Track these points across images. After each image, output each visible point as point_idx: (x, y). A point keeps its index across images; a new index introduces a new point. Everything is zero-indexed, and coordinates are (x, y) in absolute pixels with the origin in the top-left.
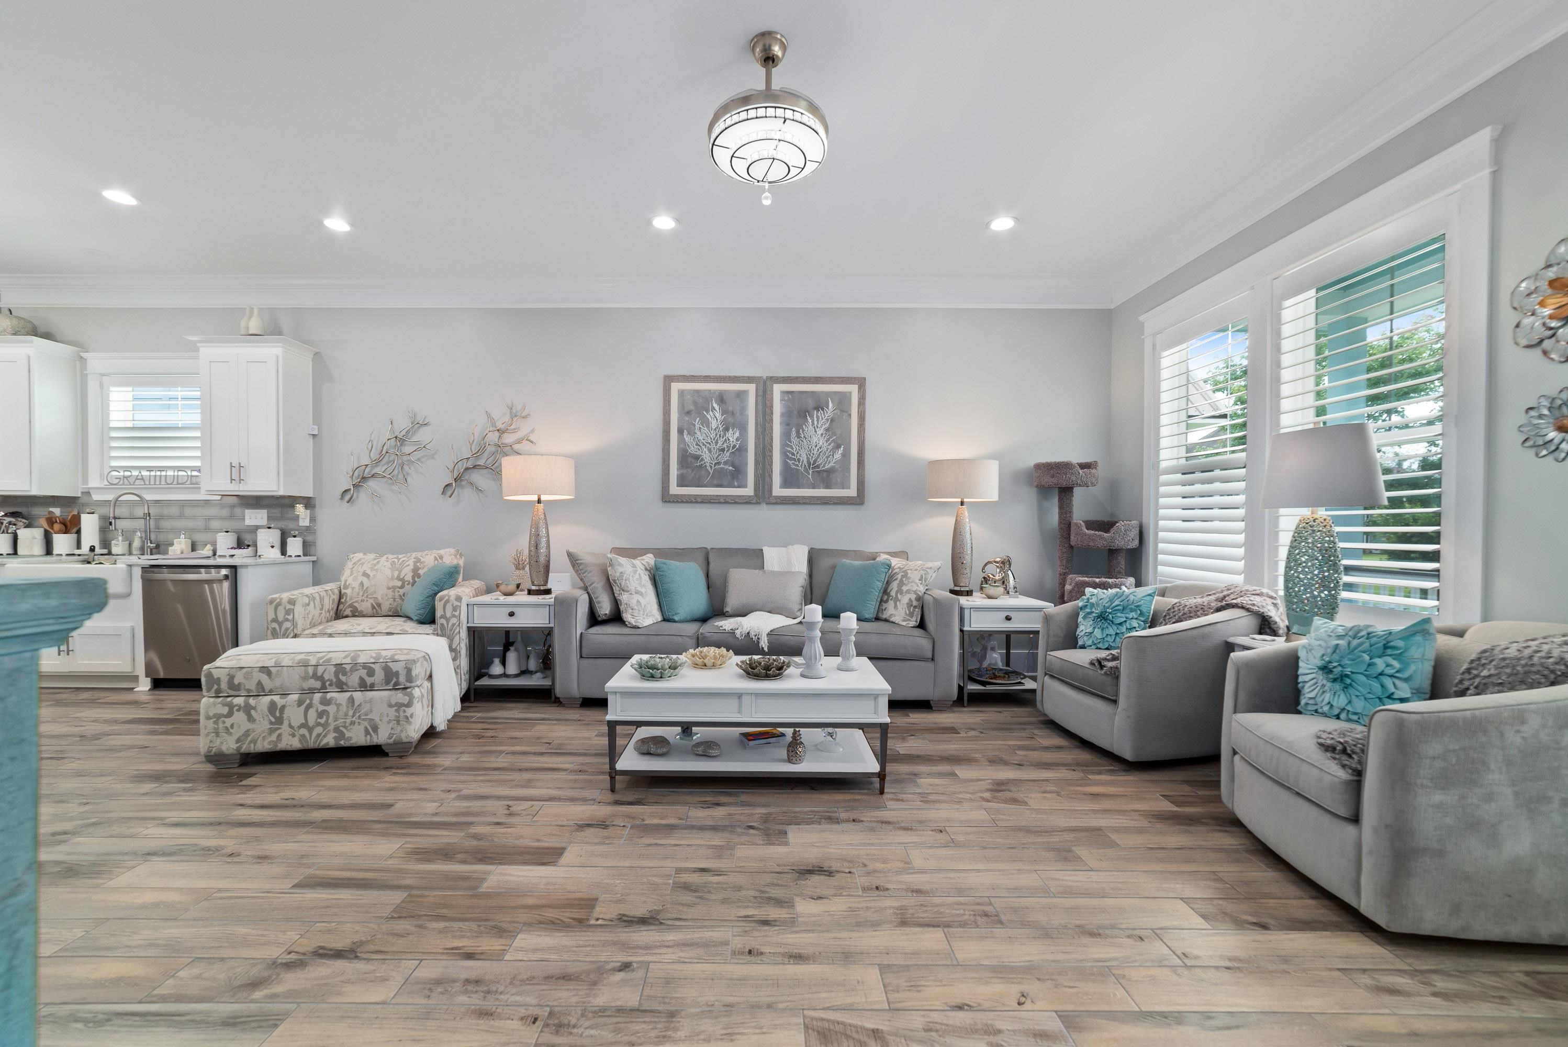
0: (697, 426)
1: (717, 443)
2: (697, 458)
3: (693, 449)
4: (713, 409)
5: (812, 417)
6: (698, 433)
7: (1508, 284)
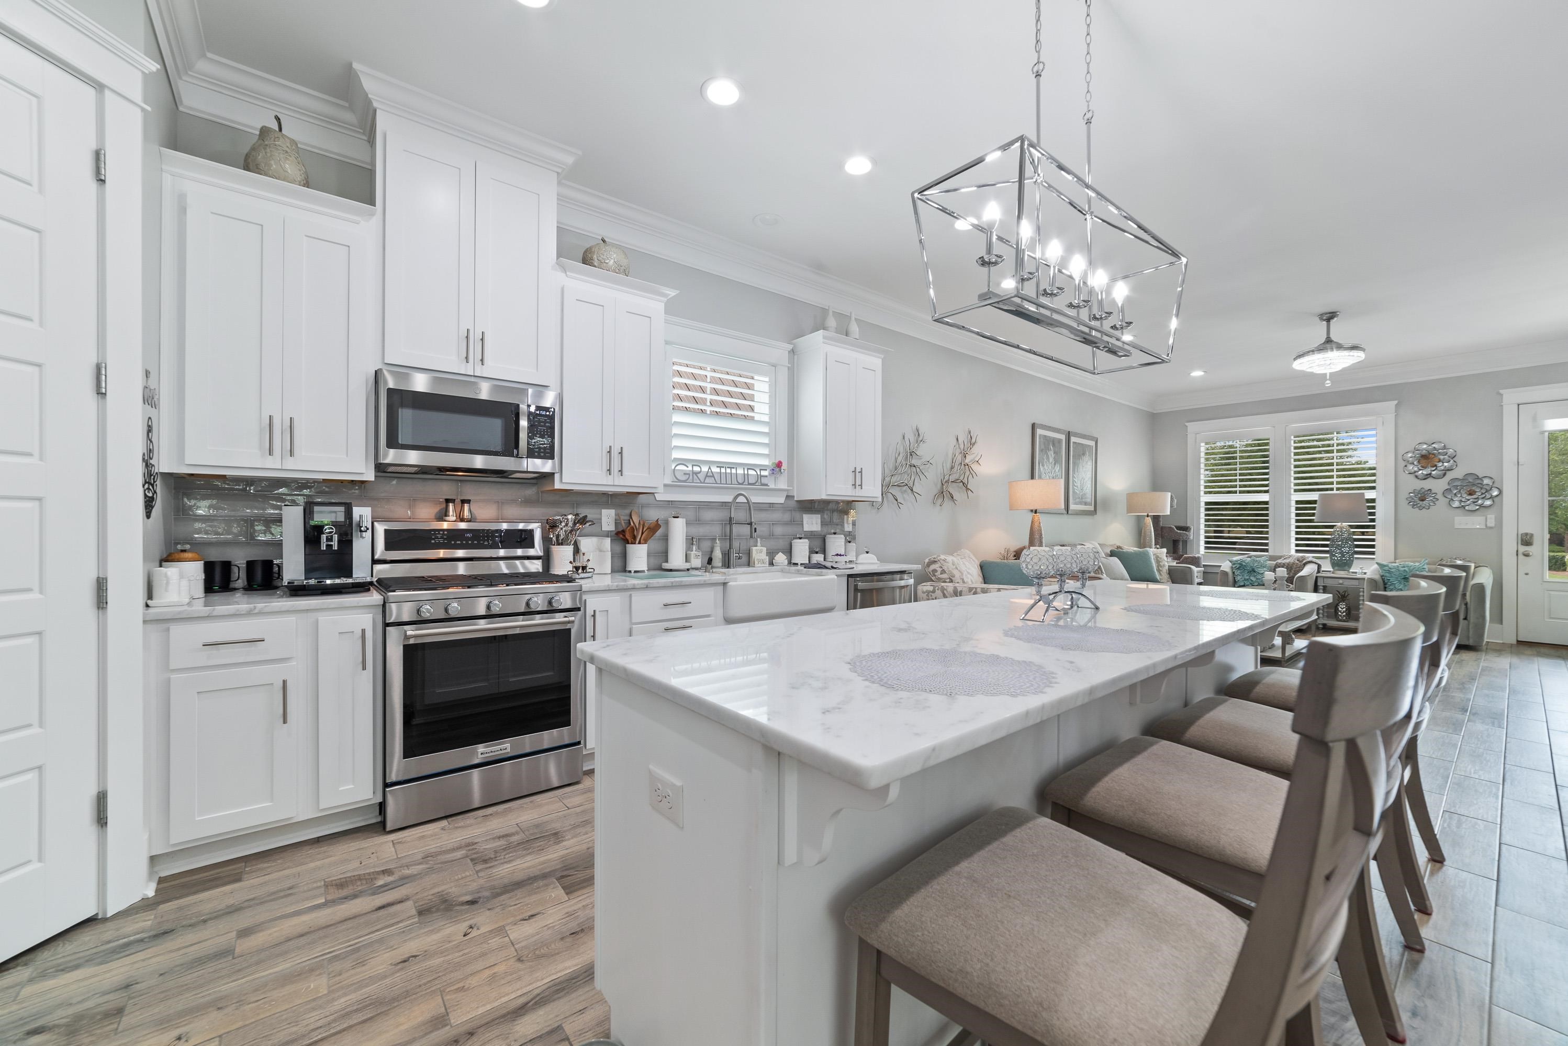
0: (1045, 460)
1: (1052, 473)
4: (1051, 449)
5: (1081, 459)
7: (1401, 452)
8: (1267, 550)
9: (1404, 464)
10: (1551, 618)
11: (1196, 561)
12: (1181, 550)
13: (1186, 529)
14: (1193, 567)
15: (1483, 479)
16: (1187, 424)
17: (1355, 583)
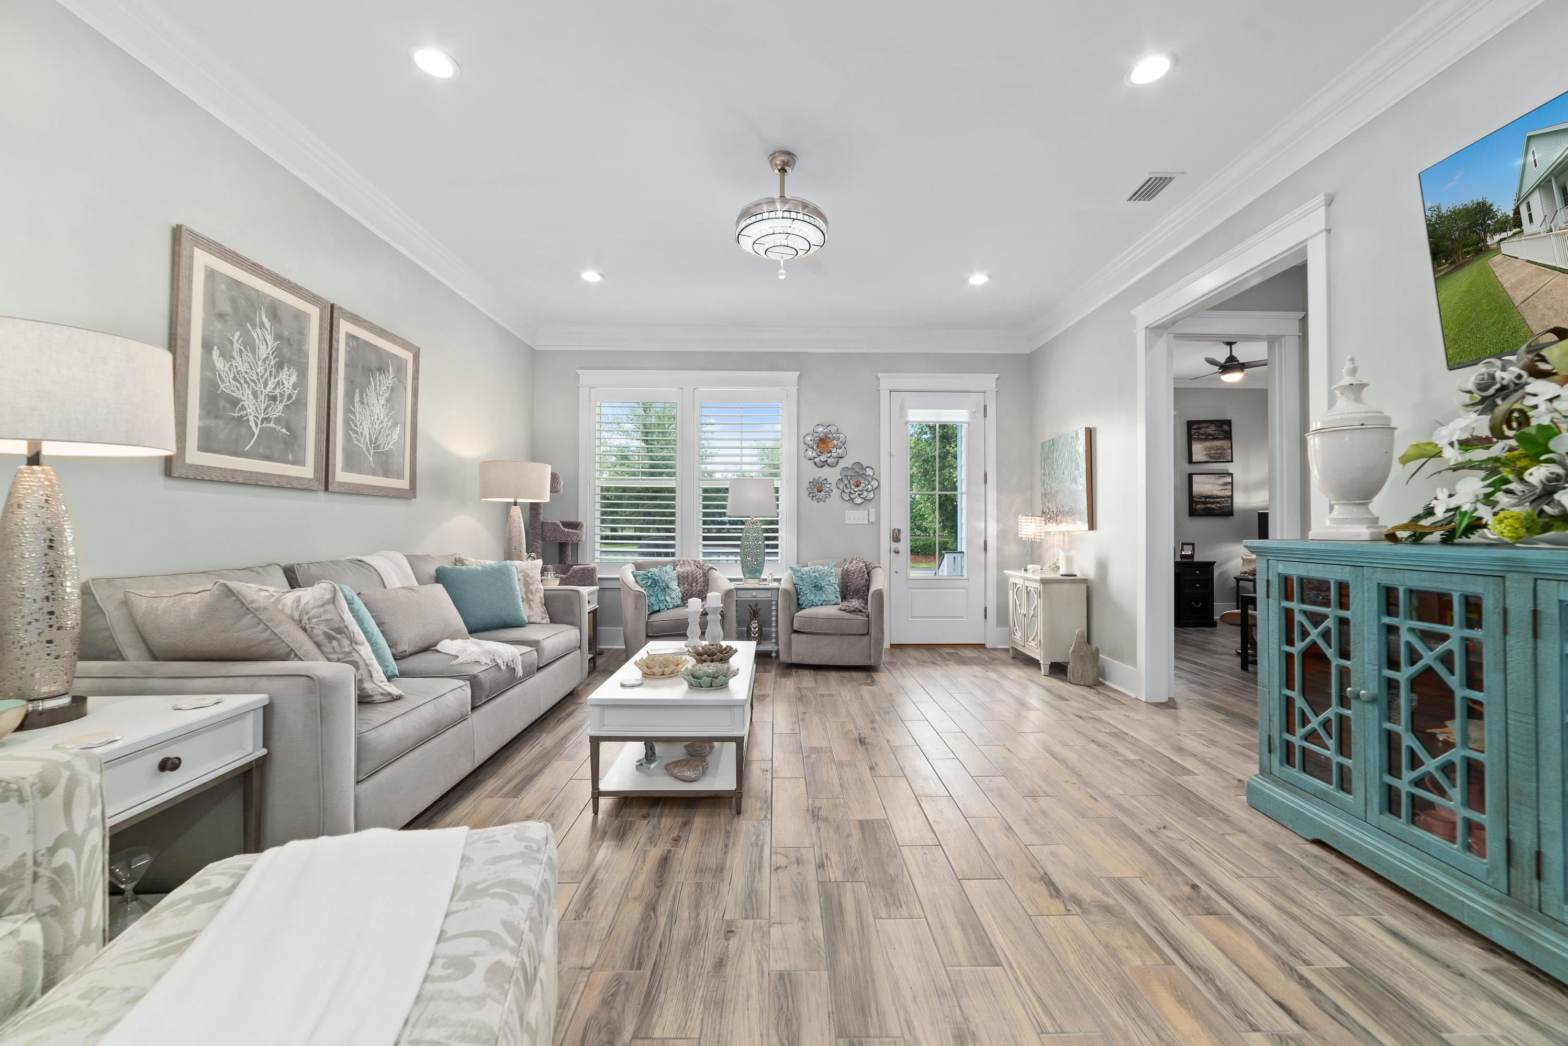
0: (236, 346)
1: (266, 384)
2: (235, 402)
3: (227, 386)
4: (262, 325)
5: (374, 379)
6: (238, 358)
7: (803, 434)
8: (673, 554)
9: (806, 447)
10: (912, 617)
11: (587, 577)
12: (570, 558)
13: (576, 526)
14: (580, 588)
15: (867, 470)
16: (579, 371)
17: (767, 595)
